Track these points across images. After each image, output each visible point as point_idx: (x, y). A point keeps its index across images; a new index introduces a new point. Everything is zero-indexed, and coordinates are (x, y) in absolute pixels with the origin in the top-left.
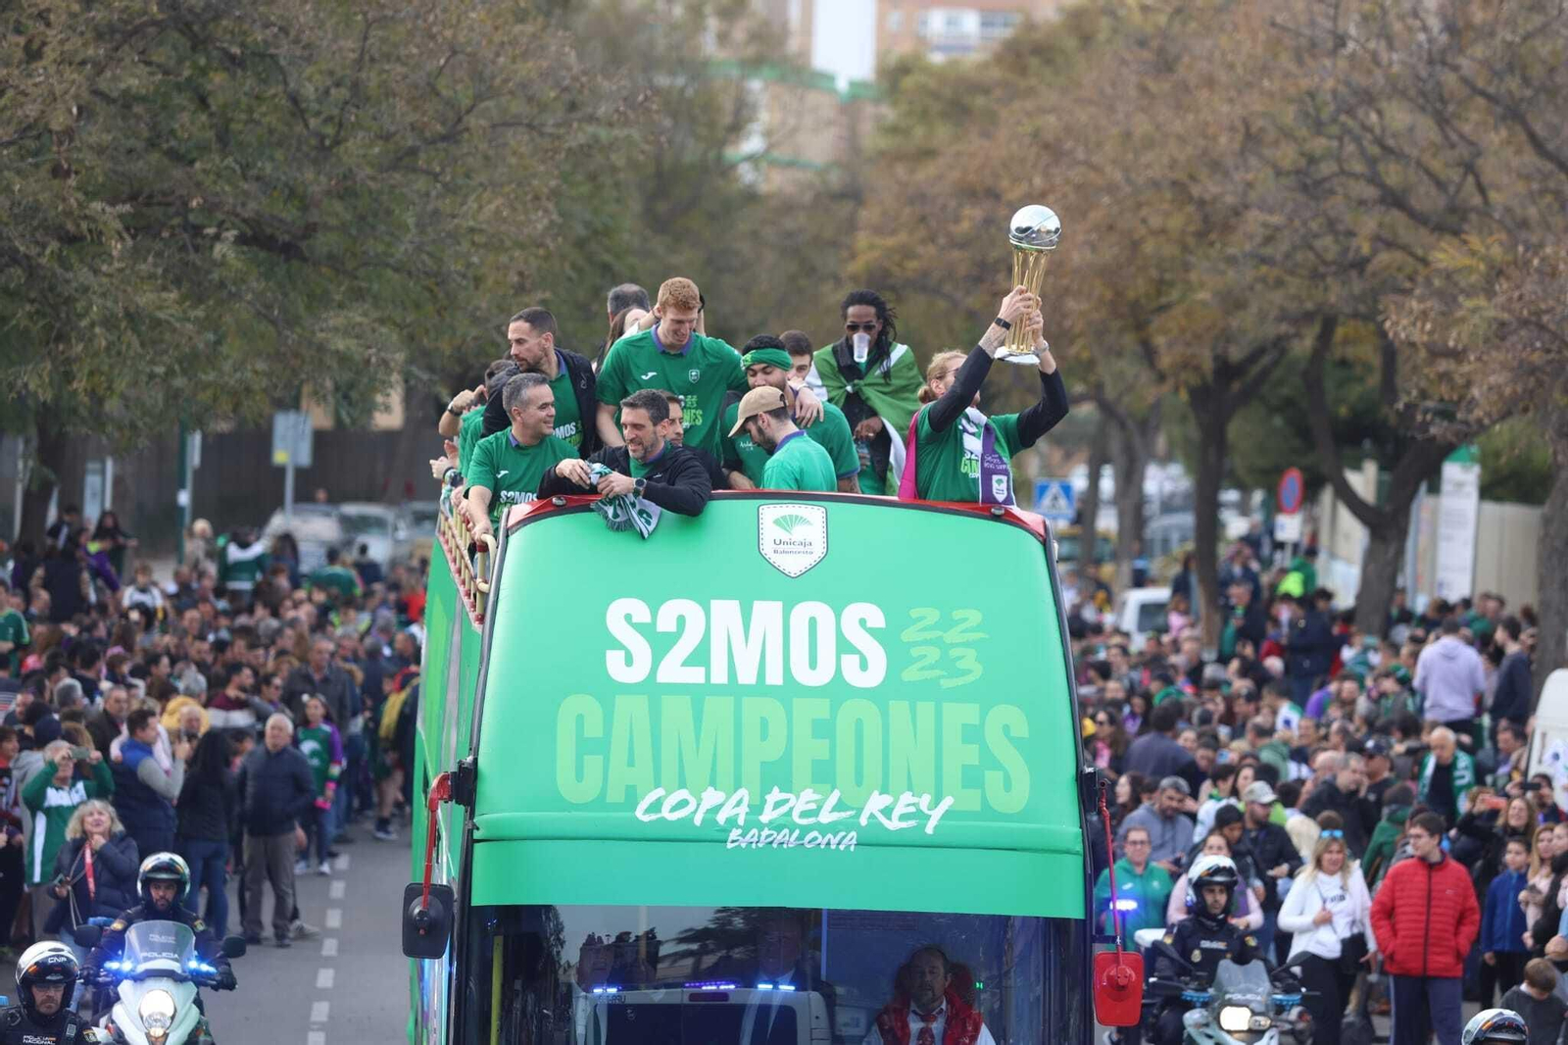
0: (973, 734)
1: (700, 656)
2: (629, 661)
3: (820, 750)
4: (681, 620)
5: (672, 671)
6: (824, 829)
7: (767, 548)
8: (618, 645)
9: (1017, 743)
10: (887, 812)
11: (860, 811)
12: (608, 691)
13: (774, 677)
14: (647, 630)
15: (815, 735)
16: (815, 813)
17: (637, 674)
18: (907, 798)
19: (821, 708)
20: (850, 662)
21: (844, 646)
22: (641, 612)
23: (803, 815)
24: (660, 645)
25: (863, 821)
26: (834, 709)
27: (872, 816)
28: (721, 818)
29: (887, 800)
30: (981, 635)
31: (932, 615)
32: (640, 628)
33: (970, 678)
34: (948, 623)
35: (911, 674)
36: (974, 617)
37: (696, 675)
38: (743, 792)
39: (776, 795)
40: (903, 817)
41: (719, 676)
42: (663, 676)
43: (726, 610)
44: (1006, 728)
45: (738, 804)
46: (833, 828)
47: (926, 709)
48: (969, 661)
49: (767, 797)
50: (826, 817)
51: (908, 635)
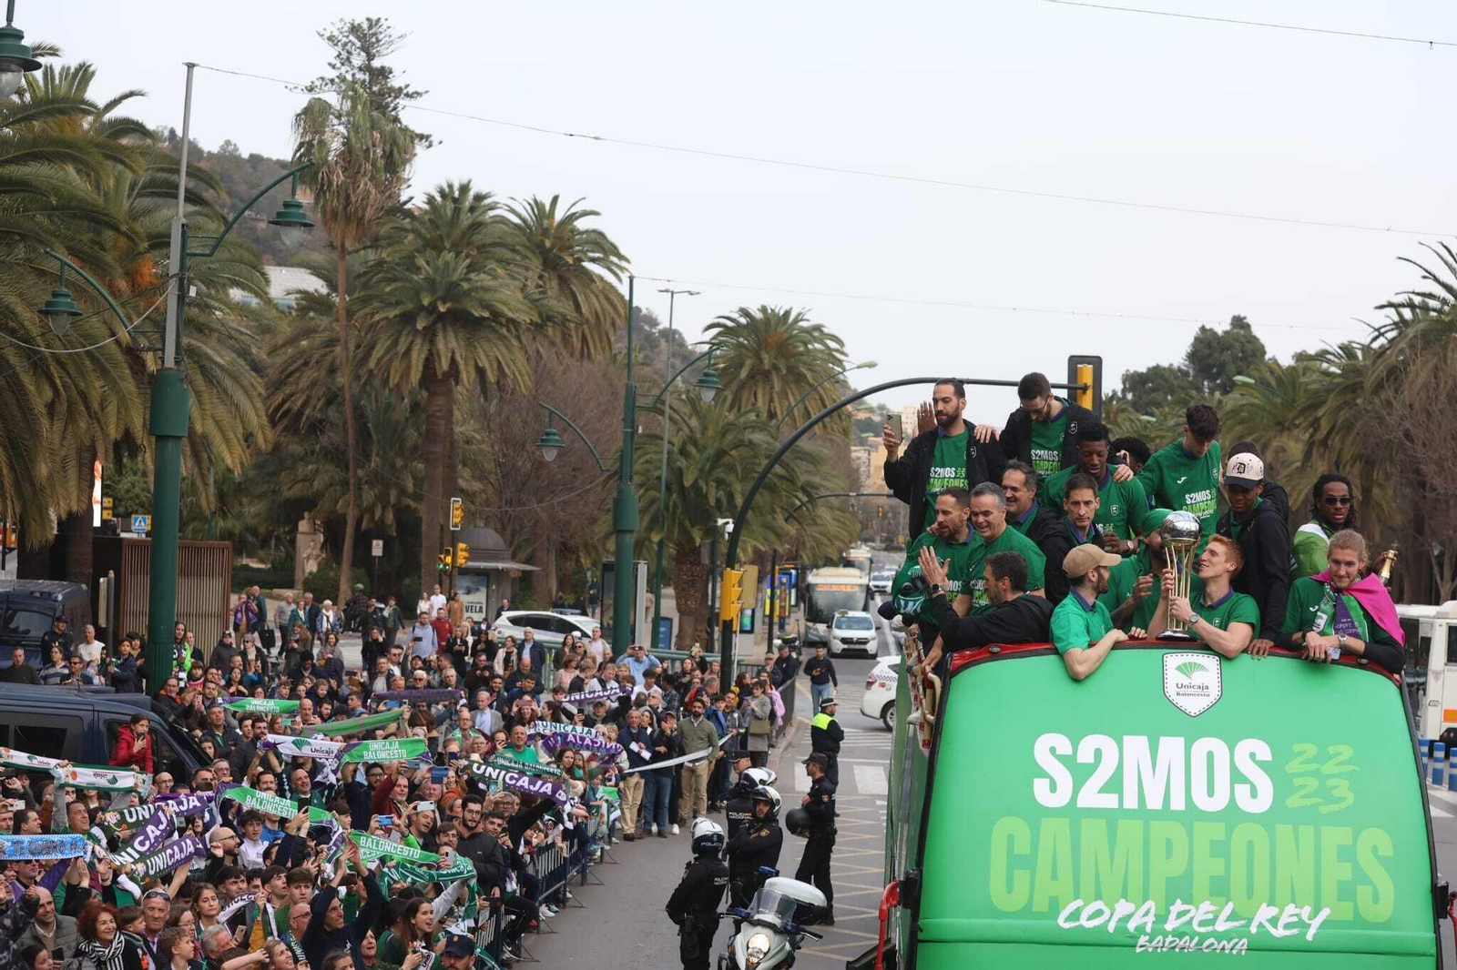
0: (1347, 854)
1: (1114, 785)
2: (1053, 788)
3: (1217, 867)
4: (1098, 753)
5: (1091, 797)
6: (1219, 936)
7: (1171, 691)
8: (1043, 774)
9: (1383, 861)
10: (1274, 921)
11: (1250, 921)
12: (1036, 814)
13: (1178, 803)
14: (1068, 761)
15: (1213, 854)
16: (1212, 922)
17: (1060, 799)
18: (1291, 908)
19: (1218, 831)
20: (1242, 791)
21: (1237, 777)
22: (1064, 745)
23: (1202, 924)
24: (1080, 774)
25: (1253, 930)
26: (1230, 831)
27: (1261, 925)
28: (1131, 926)
29: (1273, 911)
30: (1351, 768)
31: (1311, 750)
32: (1063, 759)
33: (1343, 805)
34: (1323, 757)
35: (1293, 802)
36: (1346, 752)
37: (1110, 801)
38: (1150, 904)
39: (1178, 906)
40: (1287, 926)
41: (1131, 802)
42: (1082, 803)
43: (1136, 745)
44: (1375, 849)
45: (1146, 914)
46: (1227, 935)
47: (1307, 832)
48: (1343, 789)
49: (1171, 908)
50: (1221, 926)
51: (1294, 766)
